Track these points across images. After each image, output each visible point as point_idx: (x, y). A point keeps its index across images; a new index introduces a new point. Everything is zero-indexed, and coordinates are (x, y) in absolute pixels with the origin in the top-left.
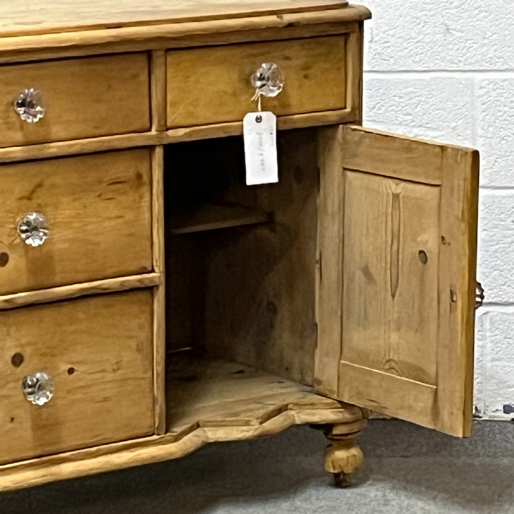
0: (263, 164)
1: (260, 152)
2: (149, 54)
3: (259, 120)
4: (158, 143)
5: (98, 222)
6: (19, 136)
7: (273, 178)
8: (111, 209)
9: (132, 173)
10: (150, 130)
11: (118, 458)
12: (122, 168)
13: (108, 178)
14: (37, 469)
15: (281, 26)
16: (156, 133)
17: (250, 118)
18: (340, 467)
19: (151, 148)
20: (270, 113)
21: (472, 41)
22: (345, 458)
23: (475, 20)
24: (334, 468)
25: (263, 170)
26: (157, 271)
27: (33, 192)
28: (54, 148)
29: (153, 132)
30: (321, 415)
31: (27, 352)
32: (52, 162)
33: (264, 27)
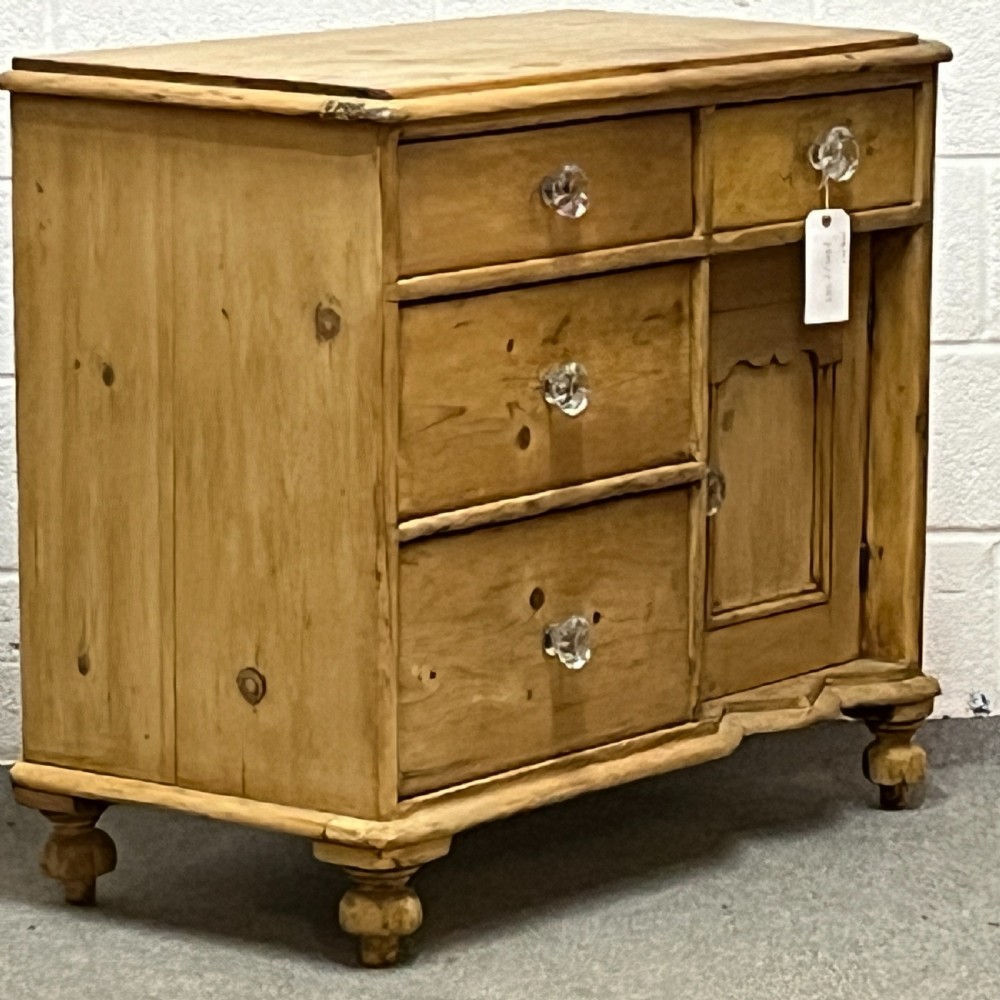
0: (829, 292)
1: (826, 273)
2: (693, 113)
3: (826, 221)
4: (704, 254)
5: (631, 380)
6: (542, 242)
7: (842, 314)
8: (646, 359)
9: (670, 302)
10: (690, 234)
11: (656, 756)
12: (658, 294)
13: (644, 310)
14: (556, 775)
15: (853, 69)
16: (701, 238)
17: (814, 218)
18: (901, 774)
19: (692, 263)
20: (841, 212)
21: (981, 109)
22: (908, 760)
23: (984, 74)
24: (891, 777)
25: (830, 300)
26: (697, 458)
27: (559, 331)
28: (589, 261)
29: (697, 236)
30: (877, 691)
31: (549, 586)
32: (582, 283)
33: (834, 71)
